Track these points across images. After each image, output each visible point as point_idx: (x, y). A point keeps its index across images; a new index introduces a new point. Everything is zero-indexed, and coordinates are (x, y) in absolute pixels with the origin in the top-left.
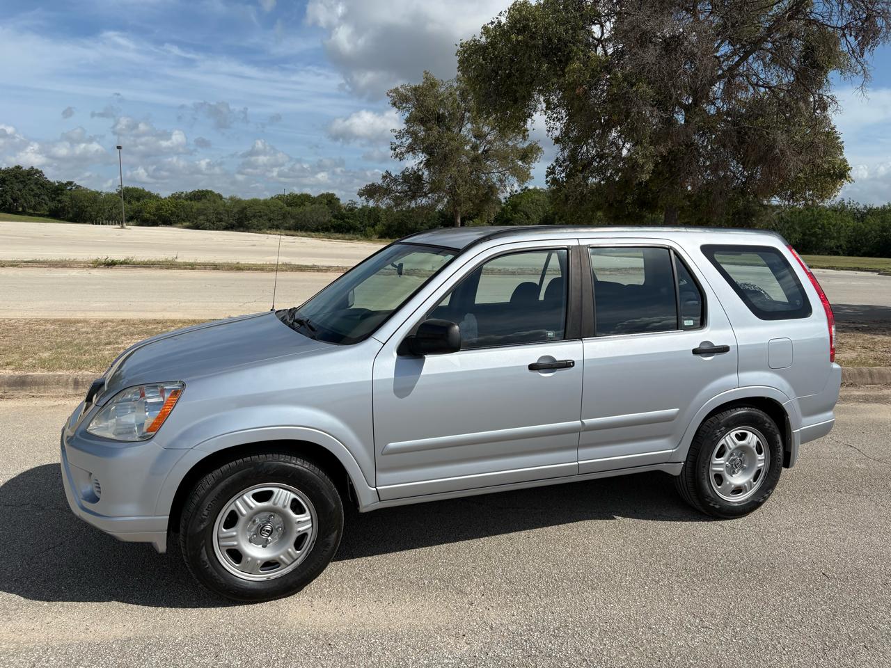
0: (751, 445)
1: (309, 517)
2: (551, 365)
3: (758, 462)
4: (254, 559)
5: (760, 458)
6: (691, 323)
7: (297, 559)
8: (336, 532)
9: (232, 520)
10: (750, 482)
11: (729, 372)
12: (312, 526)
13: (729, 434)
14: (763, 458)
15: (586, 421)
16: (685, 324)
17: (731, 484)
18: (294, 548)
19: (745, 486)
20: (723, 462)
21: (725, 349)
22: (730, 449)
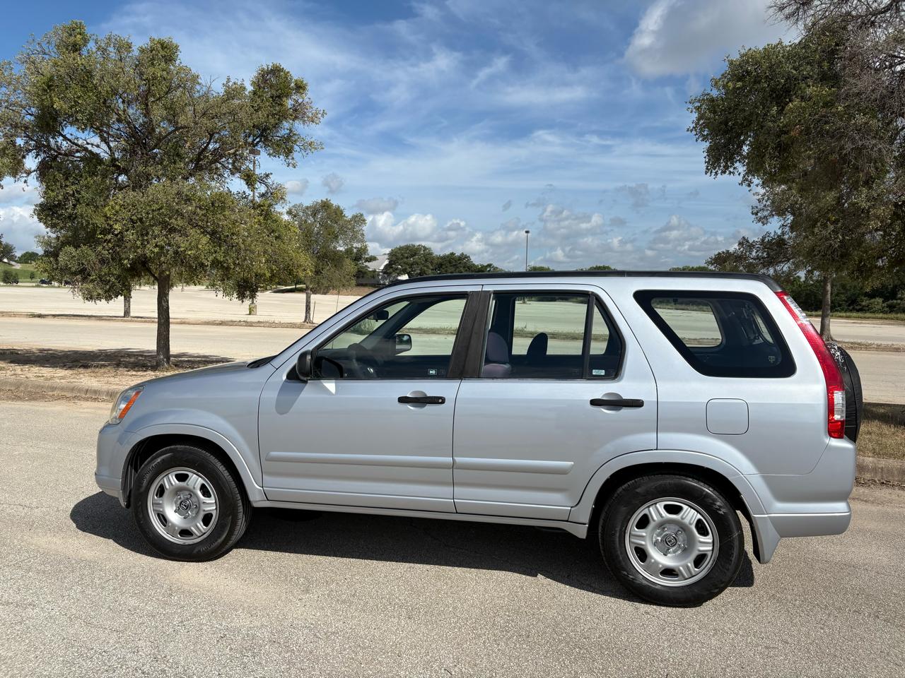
0: (687, 521)
1: (214, 501)
2: (421, 401)
3: (699, 544)
4: (174, 525)
5: (702, 540)
6: (602, 372)
7: (205, 533)
8: (231, 517)
9: (161, 491)
10: (688, 567)
11: (646, 430)
12: (216, 509)
13: (656, 504)
14: (711, 541)
15: (458, 459)
16: (594, 374)
17: (657, 563)
18: (202, 524)
19: (680, 570)
20: (644, 534)
21: (637, 404)
22: (654, 520)
